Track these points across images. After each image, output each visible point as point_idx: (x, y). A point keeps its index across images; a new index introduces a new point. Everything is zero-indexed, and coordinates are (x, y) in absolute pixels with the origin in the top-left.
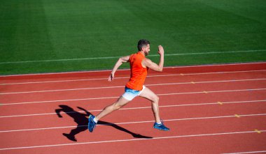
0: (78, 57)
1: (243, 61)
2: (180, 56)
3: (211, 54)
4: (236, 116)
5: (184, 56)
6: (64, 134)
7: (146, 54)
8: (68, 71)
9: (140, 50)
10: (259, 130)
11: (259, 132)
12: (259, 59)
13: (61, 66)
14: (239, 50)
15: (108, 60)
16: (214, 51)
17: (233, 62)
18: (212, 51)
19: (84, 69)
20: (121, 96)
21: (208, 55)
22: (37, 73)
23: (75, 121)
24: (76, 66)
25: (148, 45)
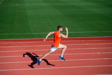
0: (40, 32)
1: (109, 36)
2: (82, 33)
4: (105, 59)
5: (84, 33)
6: (29, 65)
7: (61, 32)
9: (58, 30)
13: (33, 36)
16: (97, 31)
20: (50, 50)
21: (94, 33)
22: (23, 38)
23: (32, 59)
24: (39, 36)
25: (62, 28)
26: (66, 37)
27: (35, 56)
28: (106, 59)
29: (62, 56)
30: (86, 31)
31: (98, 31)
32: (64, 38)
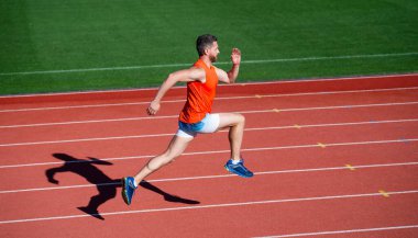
0: (80, 67)
1: (365, 74)
2: (256, 64)
3: (310, 61)
4: (349, 167)
5: (264, 64)
8: (61, 91)
10: (386, 191)
11: (386, 194)
12: (392, 70)
13: (50, 83)
14: (359, 53)
15: (132, 71)
16: (316, 55)
17: (348, 74)
18: (310, 56)
19: (89, 88)
21: (304, 62)
24: (76, 82)
25: (215, 43)
28: (352, 168)
30: (272, 57)
31: (323, 55)
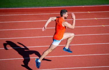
26: (73, 27)
27: (23, 47)
29: (67, 48)
32: (70, 28)
